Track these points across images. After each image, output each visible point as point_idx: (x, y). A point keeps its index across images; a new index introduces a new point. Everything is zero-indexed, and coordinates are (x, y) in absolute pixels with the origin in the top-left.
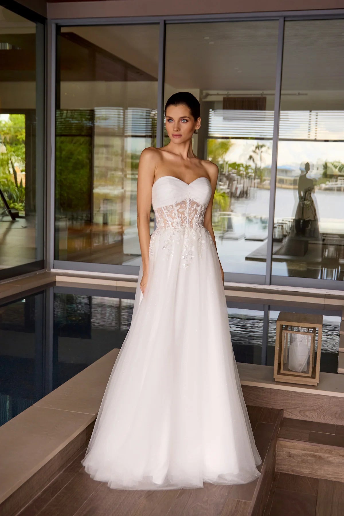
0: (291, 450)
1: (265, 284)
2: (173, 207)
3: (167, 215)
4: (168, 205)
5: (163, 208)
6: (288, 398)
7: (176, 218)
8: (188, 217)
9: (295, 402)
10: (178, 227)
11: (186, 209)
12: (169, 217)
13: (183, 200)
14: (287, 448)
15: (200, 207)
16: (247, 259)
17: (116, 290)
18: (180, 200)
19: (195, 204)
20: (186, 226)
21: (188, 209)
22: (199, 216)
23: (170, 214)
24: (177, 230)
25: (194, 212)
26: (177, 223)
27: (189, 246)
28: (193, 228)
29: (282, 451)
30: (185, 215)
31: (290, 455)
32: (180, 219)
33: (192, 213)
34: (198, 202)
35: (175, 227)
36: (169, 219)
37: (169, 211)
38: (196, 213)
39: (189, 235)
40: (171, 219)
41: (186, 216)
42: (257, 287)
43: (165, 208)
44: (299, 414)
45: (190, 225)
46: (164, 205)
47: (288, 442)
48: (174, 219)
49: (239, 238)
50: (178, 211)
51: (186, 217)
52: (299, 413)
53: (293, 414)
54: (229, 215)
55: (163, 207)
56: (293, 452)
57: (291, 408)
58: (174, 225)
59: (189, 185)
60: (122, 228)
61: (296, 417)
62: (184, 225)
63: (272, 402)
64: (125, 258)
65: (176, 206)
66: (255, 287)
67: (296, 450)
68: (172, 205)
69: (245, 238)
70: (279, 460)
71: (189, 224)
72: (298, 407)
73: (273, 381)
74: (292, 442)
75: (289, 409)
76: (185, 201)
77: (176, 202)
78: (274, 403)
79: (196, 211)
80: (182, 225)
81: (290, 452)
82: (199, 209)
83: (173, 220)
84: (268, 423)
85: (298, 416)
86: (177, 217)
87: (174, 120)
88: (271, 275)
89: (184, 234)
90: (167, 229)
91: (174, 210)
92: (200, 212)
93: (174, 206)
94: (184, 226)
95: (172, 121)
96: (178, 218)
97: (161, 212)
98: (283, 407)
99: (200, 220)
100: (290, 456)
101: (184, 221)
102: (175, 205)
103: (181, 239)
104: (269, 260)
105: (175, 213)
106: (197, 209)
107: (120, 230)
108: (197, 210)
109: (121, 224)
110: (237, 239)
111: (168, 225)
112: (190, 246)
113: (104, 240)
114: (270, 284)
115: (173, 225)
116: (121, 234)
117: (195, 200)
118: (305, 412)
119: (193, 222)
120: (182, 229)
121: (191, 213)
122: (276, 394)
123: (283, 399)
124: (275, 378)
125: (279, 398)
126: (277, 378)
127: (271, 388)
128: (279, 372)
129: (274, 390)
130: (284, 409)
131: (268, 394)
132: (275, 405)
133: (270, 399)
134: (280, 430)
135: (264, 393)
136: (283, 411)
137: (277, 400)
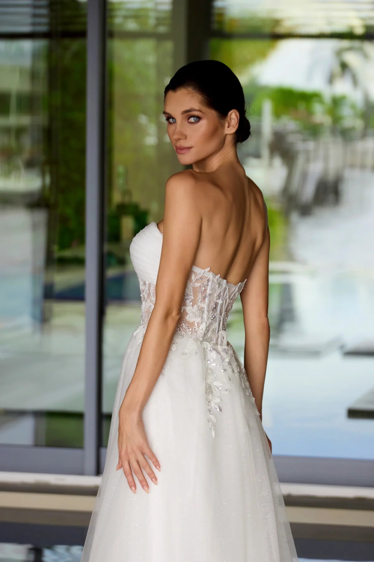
16: (354, 414)
49: (325, 350)
54: (282, 272)
110: (317, 353)
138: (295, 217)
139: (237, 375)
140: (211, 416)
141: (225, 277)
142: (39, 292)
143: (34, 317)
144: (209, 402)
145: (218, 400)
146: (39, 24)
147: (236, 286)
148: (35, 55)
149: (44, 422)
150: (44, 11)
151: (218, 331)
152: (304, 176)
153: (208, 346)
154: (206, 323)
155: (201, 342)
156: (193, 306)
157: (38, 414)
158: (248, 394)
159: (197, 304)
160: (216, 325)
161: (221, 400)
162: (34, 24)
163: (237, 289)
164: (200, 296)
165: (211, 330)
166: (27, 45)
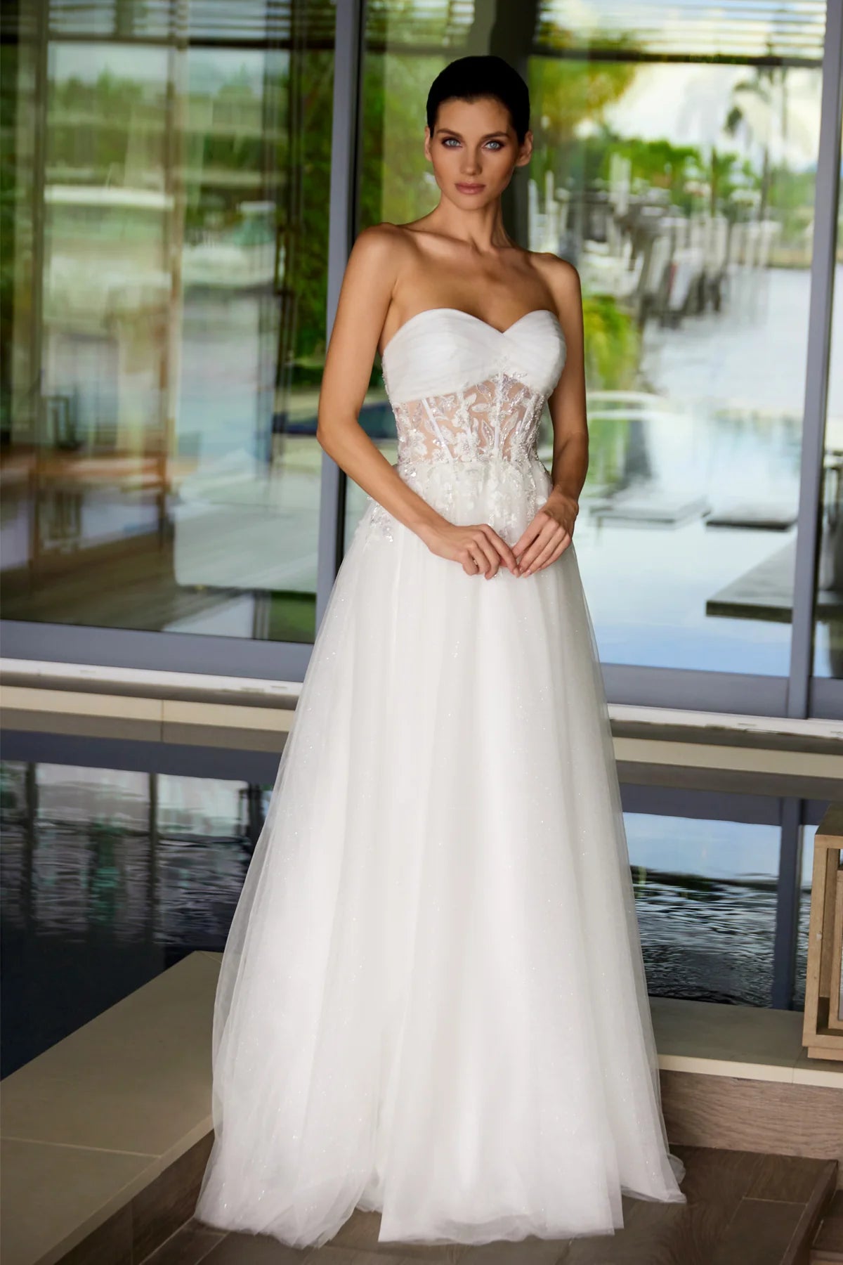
1: (785, 714)
2: (455, 400)
3: (438, 422)
4: (441, 392)
5: (425, 402)
7: (465, 432)
8: (497, 429)
10: (471, 459)
11: (494, 404)
12: (443, 427)
13: (484, 379)
15: (534, 398)
16: (715, 608)
17: (158, 739)
18: (477, 379)
19: (520, 389)
20: (491, 455)
21: (498, 405)
22: (529, 424)
23: (446, 418)
24: (467, 466)
25: (516, 415)
26: (466, 447)
27: (502, 513)
28: (513, 459)
30: (489, 423)
32: (475, 434)
33: (511, 416)
34: (529, 385)
35: (460, 458)
36: (442, 434)
37: (443, 411)
38: (521, 417)
39: (500, 482)
40: (449, 435)
41: (492, 424)
42: (754, 725)
43: (432, 400)
45: (503, 451)
46: (429, 394)
48: (458, 434)
49: (680, 518)
50: (469, 410)
51: (493, 429)
54: (631, 406)
55: (428, 399)
58: (457, 450)
59: (506, 333)
60: (160, 469)
62: (484, 451)
63: (796, 1134)
64: (183, 602)
65: (466, 396)
66: (743, 728)
68: (455, 394)
69: (705, 515)
71: (502, 448)
73: (802, 1059)
76: (491, 381)
77: (467, 384)
78: (804, 1139)
79: (521, 409)
80: (481, 452)
82: (530, 405)
83: (455, 436)
84: (781, 1203)
86: (466, 427)
87: (464, 142)
88: (811, 675)
89: (487, 477)
90: (434, 463)
91: (459, 407)
92: (532, 414)
93: (460, 397)
94: (488, 455)
95: (458, 144)
96: (469, 431)
97: (420, 414)
98: (836, 1152)
99: (530, 436)
101: (487, 439)
102: (464, 392)
103: (478, 494)
104: (802, 614)
105: (461, 417)
106: (524, 404)
107: (152, 478)
108: (525, 409)
109: (156, 452)
110: (671, 521)
111: (437, 451)
112: (506, 513)
114: (808, 714)
115: (455, 452)
116: (161, 496)
117: (523, 381)
119: (512, 444)
120: (480, 465)
121: (507, 417)
122: (812, 1107)
123: (837, 1121)
124: (806, 1049)
125: (821, 1117)
126: (815, 1047)
127: (794, 1082)
128: (822, 1026)
129: (804, 1089)
130: (840, 1160)
131: (781, 1106)
132: (806, 1143)
133: (789, 1123)
134: (824, 1226)
135: (768, 1102)
136: (837, 1164)
137: (814, 1128)
138: (651, 332)
143: (257, 455)
146: (275, 29)
148: (267, 80)
149: (268, 606)
150: (284, 12)
152: (670, 272)
157: (259, 595)
162: (267, 28)
166: (254, 61)
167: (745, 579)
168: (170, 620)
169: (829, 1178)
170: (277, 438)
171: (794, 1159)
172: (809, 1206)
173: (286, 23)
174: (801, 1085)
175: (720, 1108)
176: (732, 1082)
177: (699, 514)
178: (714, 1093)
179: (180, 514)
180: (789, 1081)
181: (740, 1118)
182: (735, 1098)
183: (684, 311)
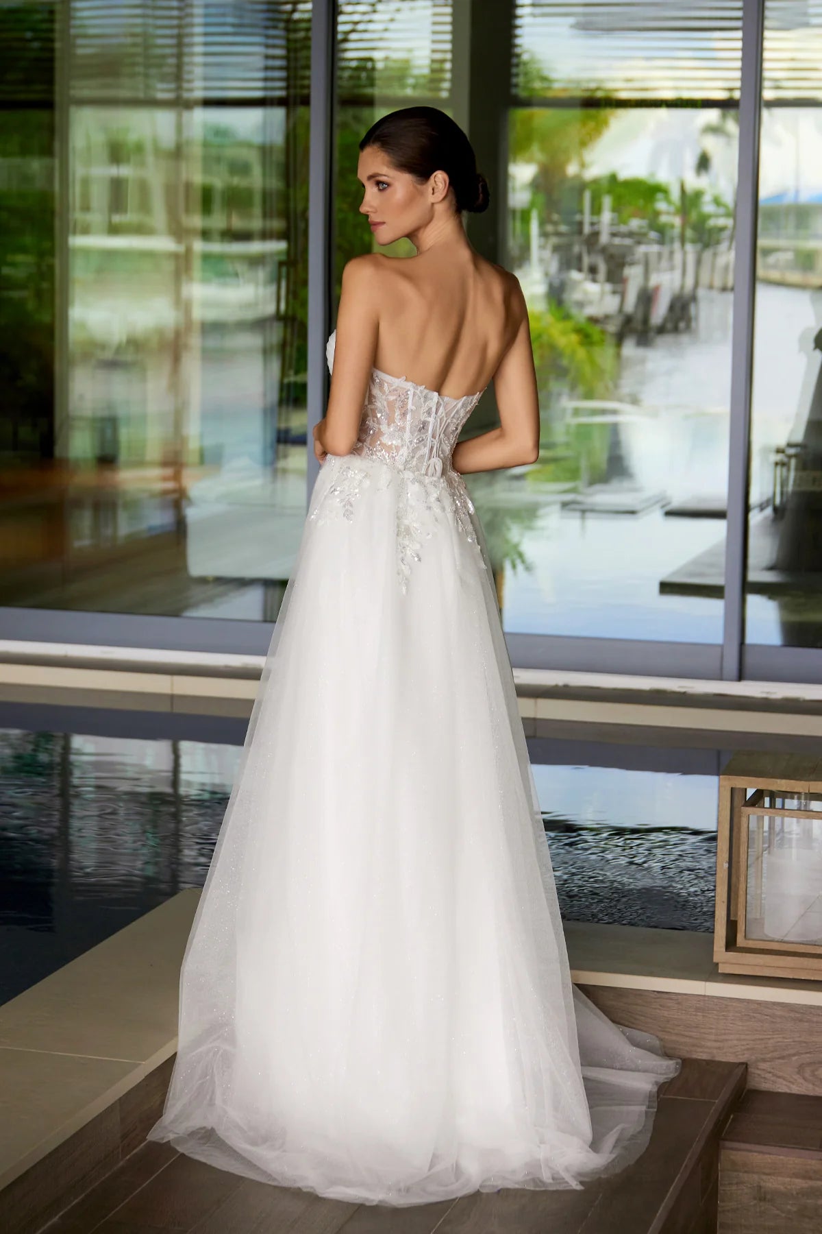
0: (764, 1177)
1: (721, 677)
6: (762, 1026)
9: (784, 1038)
14: (754, 1173)
16: (667, 588)
17: (167, 709)
29: (737, 1184)
31: (762, 1196)
42: (692, 688)
44: (796, 1077)
47: (756, 1154)
49: (643, 510)
52: (798, 1073)
53: (779, 1077)
54: (609, 412)
56: (772, 1183)
57: (772, 1060)
60: (177, 477)
61: (789, 1087)
63: (710, 1040)
64: (197, 592)
66: (682, 690)
67: (780, 1178)
69: (663, 507)
70: (728, 1211)
72: (794, 1055)
73: (712, 973)
74: (770, 1154)
75: (764, 1060)
78: (718, 1044)
81: (762, 1184)
84: (693, 1099)
85: (793, 1083)
88: (742, 643)
98: (745, 1056)
100: (762, 1199)
104: (733, 590)
107: (170, 485)
109: (174, 462)
110: (633, 512)
113: (96, 527)
114: (740, 677)
116: (177, 501)
118: (817, 1070)
122: (723, 1015)
123: (745, 1028)
124: (717, 964)
125: (731, 1025)
126: (724, 963)
127: (706, 994)
128: (731, 944)
129: (715, 1000)
130: (749, 1063)
131: (696, 1015)
132: (719, 1048)
133: (702, 1031)
134: (733, 1120)
135: (684, 1012)
136: (746, 1067)
137: (725, 1034)
139: (450, 515)
140: (403, 567)
141: (438, 387)
142: (271, 436)
144: (404, 547)
145: (417, 546)
146: (278, 89)
147: (458, 401)
151: (430, 458)
153: (408, 475)
154: (408, 447)
155: (399, 471)
156: (389, 425)
158: (470, 541)
159: (394, 422)
160: (426, 450)
161: (422, 546)
162: (265, 88)
163: (460, 405)
164: (397, 413)
165: (417, 456)
167: (695, 562)
168: (187, 607)
169: (738, 1078)
170: (281, 447)
171: (708, 1062)
172: (718, 1103)
173: (282, 84)
174: (713, 997)
175: (643, 1018)
176: (653, 995)
177: (658, 506)
178: (637, 1005)
179: (192, 514)
180: (702, 993)
181: (660, 1027)
182: (655, 1009)
183: (661, 330)
